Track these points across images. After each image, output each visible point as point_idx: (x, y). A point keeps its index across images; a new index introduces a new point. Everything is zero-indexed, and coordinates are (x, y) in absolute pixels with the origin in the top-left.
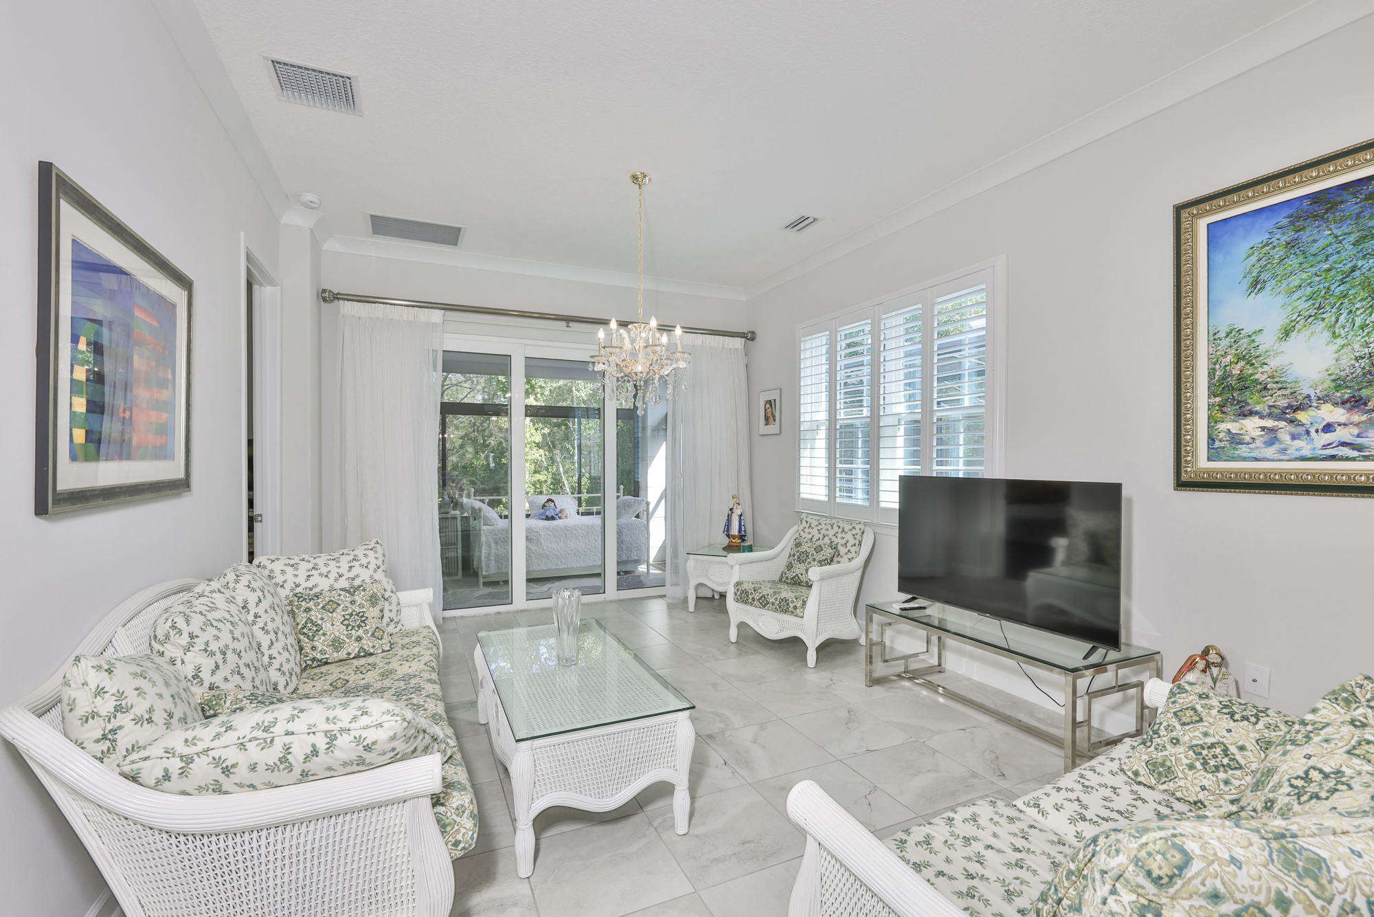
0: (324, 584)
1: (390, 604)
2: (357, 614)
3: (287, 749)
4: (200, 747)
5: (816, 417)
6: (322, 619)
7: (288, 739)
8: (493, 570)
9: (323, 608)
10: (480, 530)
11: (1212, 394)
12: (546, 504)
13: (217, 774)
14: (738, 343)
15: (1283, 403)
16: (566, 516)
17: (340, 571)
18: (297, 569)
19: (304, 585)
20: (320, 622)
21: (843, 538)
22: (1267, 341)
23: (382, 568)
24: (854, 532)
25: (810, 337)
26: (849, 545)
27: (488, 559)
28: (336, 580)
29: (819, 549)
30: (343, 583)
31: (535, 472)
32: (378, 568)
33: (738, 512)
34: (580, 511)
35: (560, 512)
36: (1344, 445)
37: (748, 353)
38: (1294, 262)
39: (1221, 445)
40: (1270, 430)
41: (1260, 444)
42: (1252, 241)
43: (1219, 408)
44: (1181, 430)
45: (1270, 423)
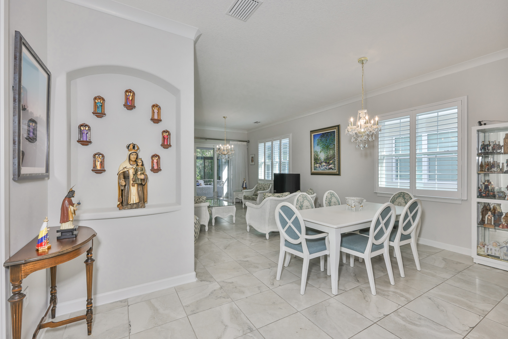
5: (262, 161)
11: (314, 160)
14: (245, 143)
15: (320, 162)
16: (202, 185)
21: (266, 186)
22: (319, 153)
24: (268, 185)
25: (261, 144)
26: (267, 188)
29: (261, 188)
33: (245, 182)
35: (200, 184)
36: (325, 168)
37: (248, 145)
38: (321, 142)
39: (315, 168)
40: (319, 166)
41: (318, 168)
42: (317, 138)
43: (315, 163)
44: (311, 166)
45: (319, 165)
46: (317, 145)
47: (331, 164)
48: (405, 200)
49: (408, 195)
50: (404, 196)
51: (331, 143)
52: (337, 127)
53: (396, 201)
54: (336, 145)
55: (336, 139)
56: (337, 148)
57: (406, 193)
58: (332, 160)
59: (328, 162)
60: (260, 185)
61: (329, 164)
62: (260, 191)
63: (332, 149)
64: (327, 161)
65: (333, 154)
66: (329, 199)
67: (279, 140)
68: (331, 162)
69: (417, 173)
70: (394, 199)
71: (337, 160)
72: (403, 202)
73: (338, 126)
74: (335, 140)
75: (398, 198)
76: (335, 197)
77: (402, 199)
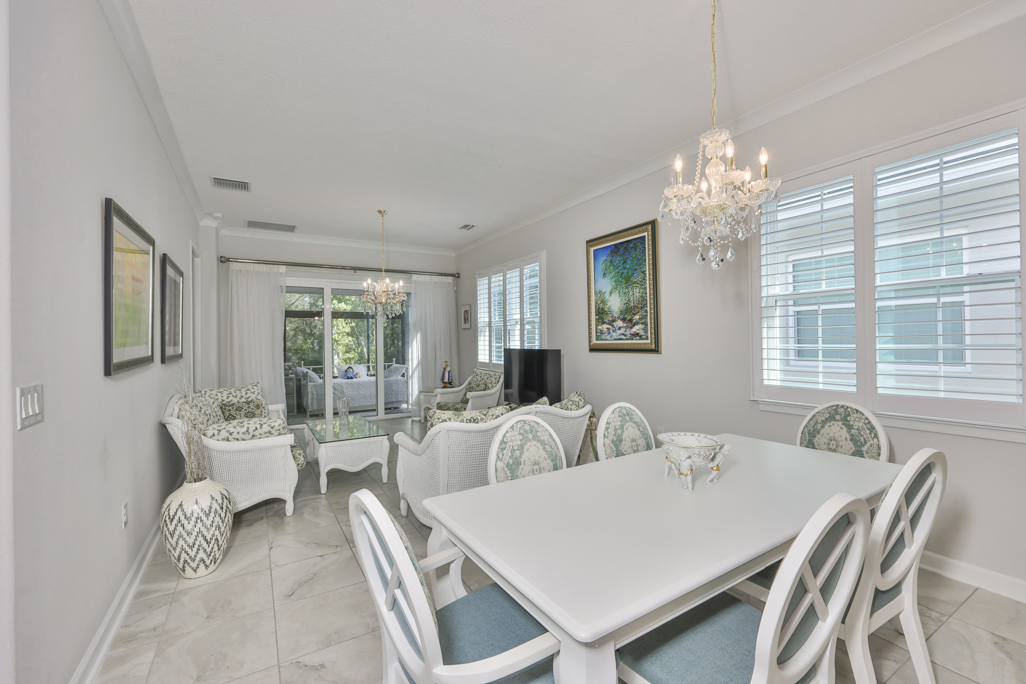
0: (235, 400)
1: (265, 410)
2: (251, 412)
3: (248, 428)
4: (222, 427)
5: (484, 320)
6: (236, 414)
7: (248, 425)
8: (315, 407)
9: (236, 409)
10: (307, 386)
11: (596, 315)
12: (348, 370)
13: (228, 435)
14: (450, 279)
15: (611, 319)
16: (360, 377)
17: (242, 395)
18: (222, 394)
19: (226, 400)
20: (235, 415)
21: (490, 380)
22: (607, 295)
23: (261, 394)
24: (495, 377)
25: (482, 279)
26: (493, 383)
27: (312, 402)
28: (240, 398)
29: (478, 385)
30: (243, 400)
31: (347, 352)
32: (259, 394)
33: (448, 369)
34: (369, 374)
35: (356, 374)
36: (623, 334)
37: (456, 284)
38: (611, 268)
39: (598, 334)
40: (608, 329)
41: (606, 334)
42: (602, 259)
43: (597, 320)
44: (590, 329)
45: (608, 326)
46: (602, 274)
47: (637, 324)
48: (853, 430)
49: (859, 415)
50: (848, 418)
51: (636, 267)
52: (650, 225)
53: (821, 433)
54: (647, 273)
55: (649, 256)
56: (649, 281)
57: (851, 408)
58: (638, 312)
59: (628, 318)
60: (479, 378)
61: (631, 323)
62: (476, 391)
63: (637, 285)
64: (626, 316)
65: (642, 297)
66: (616, 430)
67: (519, 269)
68: (637, 317)
69: (878, 346)
70: (814, 426)
71: (651, 313)
72: (846, 439)
73: (653, 223)
74: (645, 260)
75: (828, 424)
76: (635, 423)
77: (841, 428)
